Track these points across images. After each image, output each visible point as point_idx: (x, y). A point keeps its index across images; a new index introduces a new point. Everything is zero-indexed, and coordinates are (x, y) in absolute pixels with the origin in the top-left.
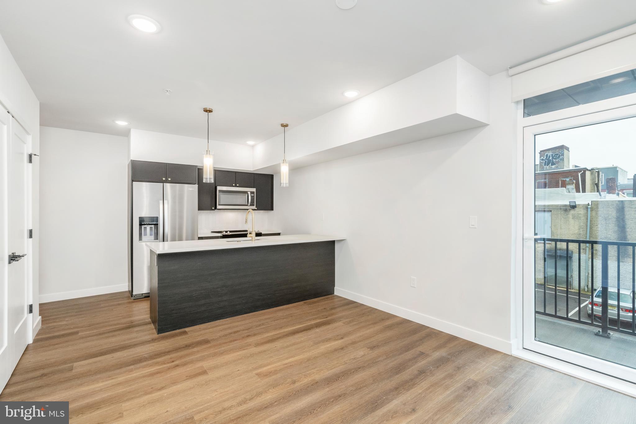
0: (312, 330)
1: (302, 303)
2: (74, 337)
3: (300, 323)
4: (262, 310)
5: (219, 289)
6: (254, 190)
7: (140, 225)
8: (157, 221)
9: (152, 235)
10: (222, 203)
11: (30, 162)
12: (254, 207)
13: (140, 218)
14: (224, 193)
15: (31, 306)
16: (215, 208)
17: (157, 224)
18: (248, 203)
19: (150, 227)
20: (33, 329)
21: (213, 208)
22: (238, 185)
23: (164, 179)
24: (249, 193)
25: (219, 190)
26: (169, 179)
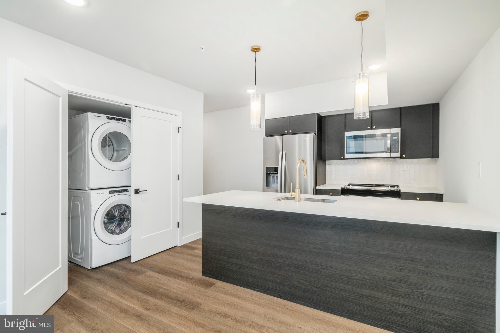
6: (398, 130)
7: (267, 174)
8: (277, 171)
9: (277, 183)
10: (351, 151)
11: (179, 132)
12: (398, 154)
13: (267, 168)
14: (353, 139)
15: (178, 223)
16: (344, 157)
17: (277, 173)
18: (388, 149)
19: (276, 176)
20: (183, 238)
21: (342, 157)
22: (374, 127)
23: (286, 132)
24: (389, 135)
25: (347, 137)
26: (290, 131)
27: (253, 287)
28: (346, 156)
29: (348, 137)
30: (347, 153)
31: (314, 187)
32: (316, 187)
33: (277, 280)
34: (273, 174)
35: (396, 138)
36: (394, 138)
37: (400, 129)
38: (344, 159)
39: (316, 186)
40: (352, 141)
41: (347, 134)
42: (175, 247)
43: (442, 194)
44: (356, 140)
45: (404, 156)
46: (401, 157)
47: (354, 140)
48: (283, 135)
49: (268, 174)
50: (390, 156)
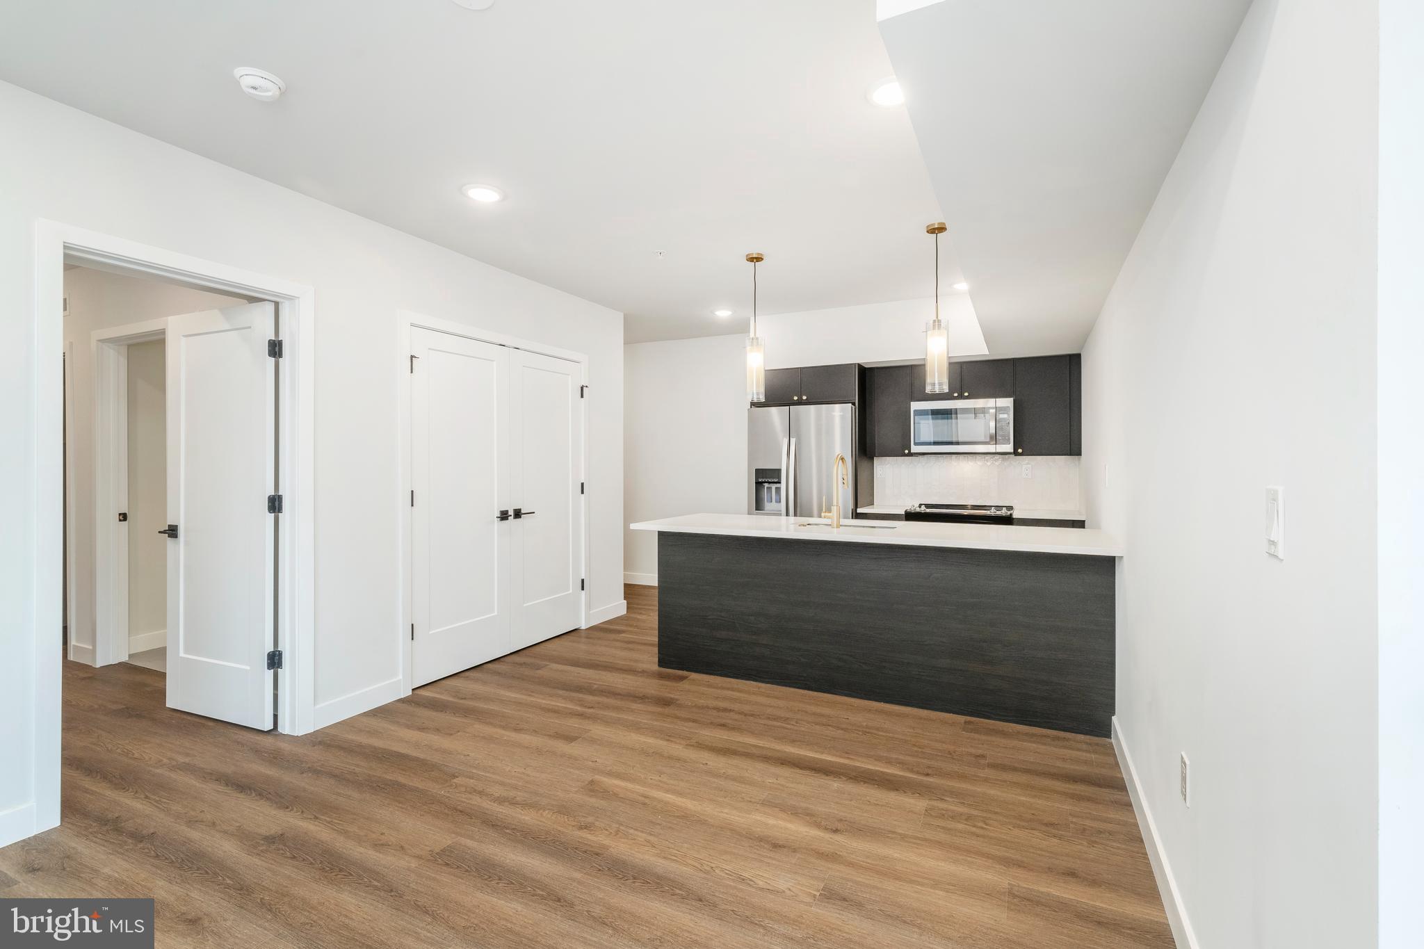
0: (828, 778)
1: (961, 719)
2: (613, 636)
3: (846, 753)
4: (846, 695)
5: (752, 618)
6: (1008, 402)
7: (757, 483)
8: (779, 476)
9: (779, 501)
10: (923, 439)
11: (582, 396)
12: (1009, 448)
13: (757, 470)
14: (930, 416)
15: (583, 581)
16: (910, 451)
17: (779, 482)
18: (991, 437)
19: (776, 488)
20: (591, 612)
21: (907, 451)
22: (966, 394)
23: (796, 398)
24: (993, 411)
25: (915, 411)
26: (804, 398)
27: (760, 677)
28: (914, 449)
29: (920, 413)
30: (916, 444)
31: (852, 510)
32: (856, 510)
33: (803, 660)
34: (770, 483)
35: (1005, 416)
36: (1002, 416)
37: (1011, 400)
38: (910, 454)
39: (856, 506)
40: (928, 419)
41: (915, 406)
42: (576, 629)
43: (1084, 521)
44: (937, 419)
45: (1020, 451)
46: (1015, 453)
47: (933, 419)
48: (789, 405)
49: (759, 484)
50: (994, 451)
